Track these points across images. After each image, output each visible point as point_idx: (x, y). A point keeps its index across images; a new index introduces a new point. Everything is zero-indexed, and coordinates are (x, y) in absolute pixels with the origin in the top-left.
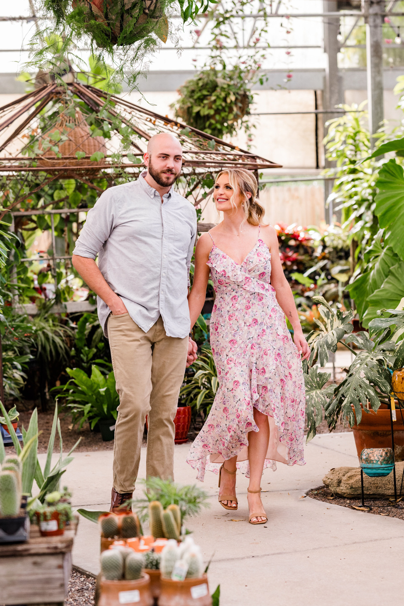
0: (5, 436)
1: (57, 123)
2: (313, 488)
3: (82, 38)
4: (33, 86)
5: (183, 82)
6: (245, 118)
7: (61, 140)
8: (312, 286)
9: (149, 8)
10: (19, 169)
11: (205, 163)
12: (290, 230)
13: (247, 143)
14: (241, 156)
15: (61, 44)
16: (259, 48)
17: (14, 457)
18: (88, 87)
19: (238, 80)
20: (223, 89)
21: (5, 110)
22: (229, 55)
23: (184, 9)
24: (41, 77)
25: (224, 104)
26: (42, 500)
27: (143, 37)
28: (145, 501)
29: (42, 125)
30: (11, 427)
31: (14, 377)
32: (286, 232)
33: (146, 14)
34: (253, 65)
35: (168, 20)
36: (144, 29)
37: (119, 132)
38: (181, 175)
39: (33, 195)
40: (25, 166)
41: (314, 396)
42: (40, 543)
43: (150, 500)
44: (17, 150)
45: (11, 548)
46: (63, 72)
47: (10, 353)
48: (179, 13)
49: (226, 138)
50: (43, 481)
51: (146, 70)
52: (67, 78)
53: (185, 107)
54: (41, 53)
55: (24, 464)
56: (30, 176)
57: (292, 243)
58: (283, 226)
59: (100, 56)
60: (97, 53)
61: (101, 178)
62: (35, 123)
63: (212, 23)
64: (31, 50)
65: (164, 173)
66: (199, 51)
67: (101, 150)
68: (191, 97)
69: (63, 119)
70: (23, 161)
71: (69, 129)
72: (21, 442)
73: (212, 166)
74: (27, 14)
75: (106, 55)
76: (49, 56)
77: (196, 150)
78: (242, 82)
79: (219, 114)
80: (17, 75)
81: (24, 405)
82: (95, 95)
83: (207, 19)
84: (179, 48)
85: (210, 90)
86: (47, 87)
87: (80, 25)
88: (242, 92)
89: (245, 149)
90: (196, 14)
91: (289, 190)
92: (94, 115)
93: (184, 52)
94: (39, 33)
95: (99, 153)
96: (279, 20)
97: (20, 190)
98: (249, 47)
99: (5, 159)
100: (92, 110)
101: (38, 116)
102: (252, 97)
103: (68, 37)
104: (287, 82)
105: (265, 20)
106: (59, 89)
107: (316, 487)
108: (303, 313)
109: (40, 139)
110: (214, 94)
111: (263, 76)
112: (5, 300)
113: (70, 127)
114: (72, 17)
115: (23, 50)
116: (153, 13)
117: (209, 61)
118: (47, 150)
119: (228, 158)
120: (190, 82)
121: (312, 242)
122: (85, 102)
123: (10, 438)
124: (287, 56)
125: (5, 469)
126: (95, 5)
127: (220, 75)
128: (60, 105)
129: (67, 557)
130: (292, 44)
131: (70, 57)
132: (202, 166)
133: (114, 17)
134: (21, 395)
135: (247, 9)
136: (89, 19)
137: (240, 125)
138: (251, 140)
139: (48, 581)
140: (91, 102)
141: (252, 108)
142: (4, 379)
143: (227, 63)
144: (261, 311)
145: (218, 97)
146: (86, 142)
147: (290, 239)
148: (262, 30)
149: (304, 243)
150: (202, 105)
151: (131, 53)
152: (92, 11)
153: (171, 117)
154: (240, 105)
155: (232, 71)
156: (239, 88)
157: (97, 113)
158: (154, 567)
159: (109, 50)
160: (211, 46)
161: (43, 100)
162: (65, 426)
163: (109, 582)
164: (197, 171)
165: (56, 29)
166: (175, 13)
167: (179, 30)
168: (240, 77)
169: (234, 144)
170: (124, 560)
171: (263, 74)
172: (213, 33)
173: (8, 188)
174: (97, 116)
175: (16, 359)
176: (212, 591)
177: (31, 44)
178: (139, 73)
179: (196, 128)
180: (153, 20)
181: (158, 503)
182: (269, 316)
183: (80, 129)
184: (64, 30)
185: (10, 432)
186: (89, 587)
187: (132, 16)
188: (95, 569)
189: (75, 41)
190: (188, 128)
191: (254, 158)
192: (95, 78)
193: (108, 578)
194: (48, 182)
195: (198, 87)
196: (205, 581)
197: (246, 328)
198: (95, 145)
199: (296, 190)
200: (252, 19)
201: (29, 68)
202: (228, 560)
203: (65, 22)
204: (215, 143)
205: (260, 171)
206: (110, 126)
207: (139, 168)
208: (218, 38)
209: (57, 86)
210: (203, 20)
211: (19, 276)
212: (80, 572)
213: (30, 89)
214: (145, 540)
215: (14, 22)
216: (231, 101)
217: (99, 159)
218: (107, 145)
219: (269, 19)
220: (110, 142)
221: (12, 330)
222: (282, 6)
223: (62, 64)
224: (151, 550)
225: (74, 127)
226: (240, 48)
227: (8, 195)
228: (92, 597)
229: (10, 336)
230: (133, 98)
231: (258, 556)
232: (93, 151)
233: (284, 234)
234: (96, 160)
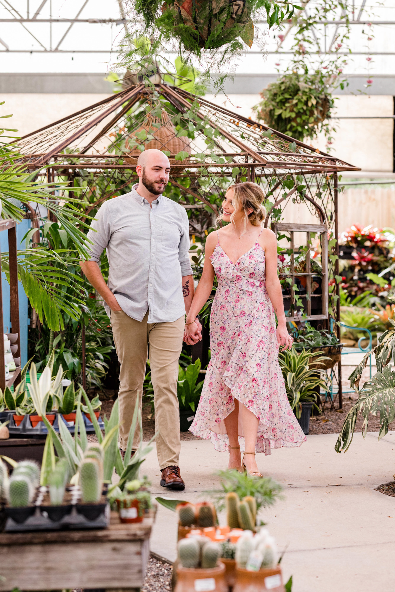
0: (88, 425)
1: (144, 123)
2: (384, 483)
3: (171, 40)
4: (121, 86)
5: (266, 85)
6: (326, 121)
7: (147, 139)
8: (386, 286)
9: (236, 13)
10: (106, 167)
11: (285, 164)
12: (366, 231)
13: (326, 146)
14: (321, 158)
15: (149, 47)
16: (341, 53)
17: (96, 445)
18: (174, 88)
19: (320, 85)
20: (304, 93)
21: (94, 109)
22: (312, 60)
23: (271, 14)
24: (128, 78)
25: (305, 108)
26: (122, 488)
27: (230, 41)
28: (221, 491)
29: (129, 124)
30: (94, 416)
31: (96, 366)
32: (363, 233)
33: (233, 19)
34: (335, 70)
35: (254, 24)
36: (231, 33)
37: (203, 133)
38: (263, 176)
39: (119, 192)
40: (112, 164)
41: (387, 394)
42: (120, 530)
43: (226, 491)
44: (105, 148)
45: (92, 534)
46: (151, 74)
47: (93, 344)
48: (265, 19)
49: (307, 141)
50: (123, 469)
51: (233, 72)
52: (154, 79)
53: (268, 109)
54: (130, 54)
55: (106, 453)
56: (116, 173)
57: (368, 244)
58: (359, 227)
59: (187, 59)
60: (185, 56)
61: (185, 177)
62: (122, 123)
63: (296, 29)
64: (121, 51)
65: (157, 183)
66: (282, 56)
67: (186, 150)
68: (273, 100)
69: (150, 119)
70: (110, 159)
71: (155, 128)
72: (103, 431)
73: (292, 168)
74: (118, 17)
75: (193, 57)
76: (138, 57)
77: (276, 151)
78: (323, 86)
79: (301, 117)
80: (106, 75)
81: (105, 394)
82: (181, 97)
83: (291, 25)
84: (264, 53)
85: (292, 94)
86: (135, 87)
87: (169, 28)
88: (323, 97)
89: (325, 151)
90: (282, 20)
91: (366, 192)
92: (179, 116)
93: (270, 56)
94: (128, 36)
95: (183, 152)
96: (361, 27)
97: (107, 186)
98: (330, 52)
99: (93, 156)
100: (178, 111)
101: (126, 115)
102: (333, 102)
103: (157, 39)
104: (367, 88)
105: (347, 27)
106: (146, 89)
107: (387, 483)
108: (377, 312)
109: (127, 138)
110: (295, 98)
111: (344, 81)
112: (89, 292)
113: (156, 127)
114: (162, 20)
115: (112, 51)
116: (240, 18)
117: (292, 65)
118: (133, 148)
119: (308, 160)
120: (272, 85)
121: (387, 243)
122: (171, 103)
123: (92, 426)
124: (367, 62)
125: (88, 457)
126: (184, 9)
127: (302, 79)
128: (147, 105)
129: (145, 544)
130: (372, 50)
131: (158, 59)
132: (283, 168)
133: (202, 21)
134: (103, 384)
135: (330, 16)
136: (178, 23)
137: (320, 129)
138: (330, 143)
139: (126, 567)
140: (177, 103)
141: (332, 112)
142: (87, 369)
143: (309, 68)
144: (250, 304)
145: (299, 100)
146: (171, 142)
147: (366, 240)
148: (344, 36)
149: (380, 244)
150: (284, 108)
151: (218, 57)
152: (181, 15)
153: (254, 119)
154: (320, 108)
155: (314, 75)
156: (320, 93)
157: (182, 114)
158: (230, 556)
159: (196, 53)
160: (294, 51)
161: (130, 100)
162: (145, 415)
163: (186, 570)
164: (277, 172)
165: (145, 31)
166: (262, 18)
167: (265, 34)
168: (321, 82)
169: (315, 147)
170: (201, 548)
171: (344, 79)
172: (296, 39)
173: (94, 184)
174: (183, 116)
175: (98, 349)
176: (286, 581)
177: (121, 46)
178: (226, 76)
179: (277, 130)
180: (240, 24)
181: (235, 495)
182: (257, 309)
183: (165, 129)
184: (153, 33)
185: (92, 420)
186: (164, 573)
187: (219, 21)
188: (172, 556)
189: (163, 44)
190: (270, 131)
191: (334, 160)
192: (181, 80)
193: (184, 566)
194: (133, 179)
195: (281, 91)
196: (278, 572)
197: (234, 318)
198: (179, 145)
199: (373, 192)
200: (334, 25)
201: (118, 68)
202: (300, 551)
203: (154, 25)
204: (296, 145)
205: (339, 174)
206: (194, 127)
207: (222, 168)
208: (301, 43)
209: (144, 87)
210: (287, 26)
211: (103, 270)
212: (156, 558)
213: (118, 89)
214: (221, 530)
215: (104, 24)
216: (312, 104)
217: (183, 159)
218: (192, 145)
219: (351, 26)
220: (193, 142)
221: (95, 321)
222: (364, 13)
223: (150, 65)
224: (227, 540)
225: (160, 126)
226: (322, 53)
227: (94, 191)
228: (167, 583)
229: (93, 327)
230: (219, 100)
231: (329, 548)
232: (178, 150)
233: (360, 235)
234: (180, 159)
